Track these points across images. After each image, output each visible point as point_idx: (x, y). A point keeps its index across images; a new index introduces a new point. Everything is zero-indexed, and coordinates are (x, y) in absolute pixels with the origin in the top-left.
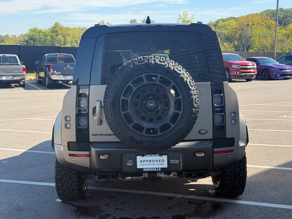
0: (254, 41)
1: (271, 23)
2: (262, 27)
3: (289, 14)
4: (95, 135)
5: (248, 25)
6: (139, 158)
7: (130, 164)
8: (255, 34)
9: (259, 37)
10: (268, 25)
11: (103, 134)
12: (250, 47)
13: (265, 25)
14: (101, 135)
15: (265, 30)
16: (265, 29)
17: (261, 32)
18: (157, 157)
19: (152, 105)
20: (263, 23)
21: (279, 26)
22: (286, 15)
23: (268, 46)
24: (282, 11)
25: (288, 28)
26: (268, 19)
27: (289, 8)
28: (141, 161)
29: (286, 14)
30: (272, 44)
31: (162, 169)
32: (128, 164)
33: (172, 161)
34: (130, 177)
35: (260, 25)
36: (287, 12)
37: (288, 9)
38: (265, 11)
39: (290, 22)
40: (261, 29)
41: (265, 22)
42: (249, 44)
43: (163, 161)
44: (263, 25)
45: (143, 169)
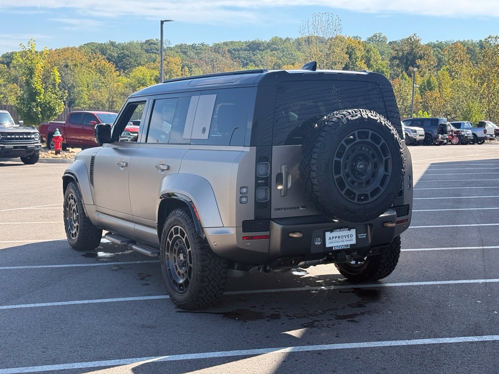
0: (80, 94)
1: (105, 65)
2: (90, 71)
3: (127, 53)
4: (279, 209)
5: (67, 66)
6: (328, 235)
7: (318, 243)
8: (80, 82)
9: (86, 86)
10: (99, 69)
11: (288, 208)
12: (74, 102)
13: (94, 67)
14: (285, 209)
15: (96, 76)
16: (96, 74)
17: (89, 79)
18: (345, 232)
19: (361, 166)
20: (91, 64)
21: (116, 70)
22: (122, 53)
23: (104, 102)
24: (115, 47)
25: (133, 75)
26: (98, 58)
27: (125, 43)
28: (330, 239)
29: (122, 51)
30: (110, 100)
31: (351, 245)
32: (316, 243)
33: (361, 236)
34: (304, 262)
35: (85, 67)
36: (124, 49)
37: (123, 44)
38: (87, 45)
39: (132, 65)
40: (89, 74)
41: (94, 63)
42: (72, 97)
43: (351, 236)
44: (92, 67)
45: (332, 247)
